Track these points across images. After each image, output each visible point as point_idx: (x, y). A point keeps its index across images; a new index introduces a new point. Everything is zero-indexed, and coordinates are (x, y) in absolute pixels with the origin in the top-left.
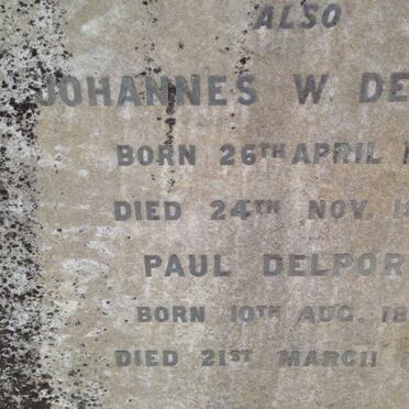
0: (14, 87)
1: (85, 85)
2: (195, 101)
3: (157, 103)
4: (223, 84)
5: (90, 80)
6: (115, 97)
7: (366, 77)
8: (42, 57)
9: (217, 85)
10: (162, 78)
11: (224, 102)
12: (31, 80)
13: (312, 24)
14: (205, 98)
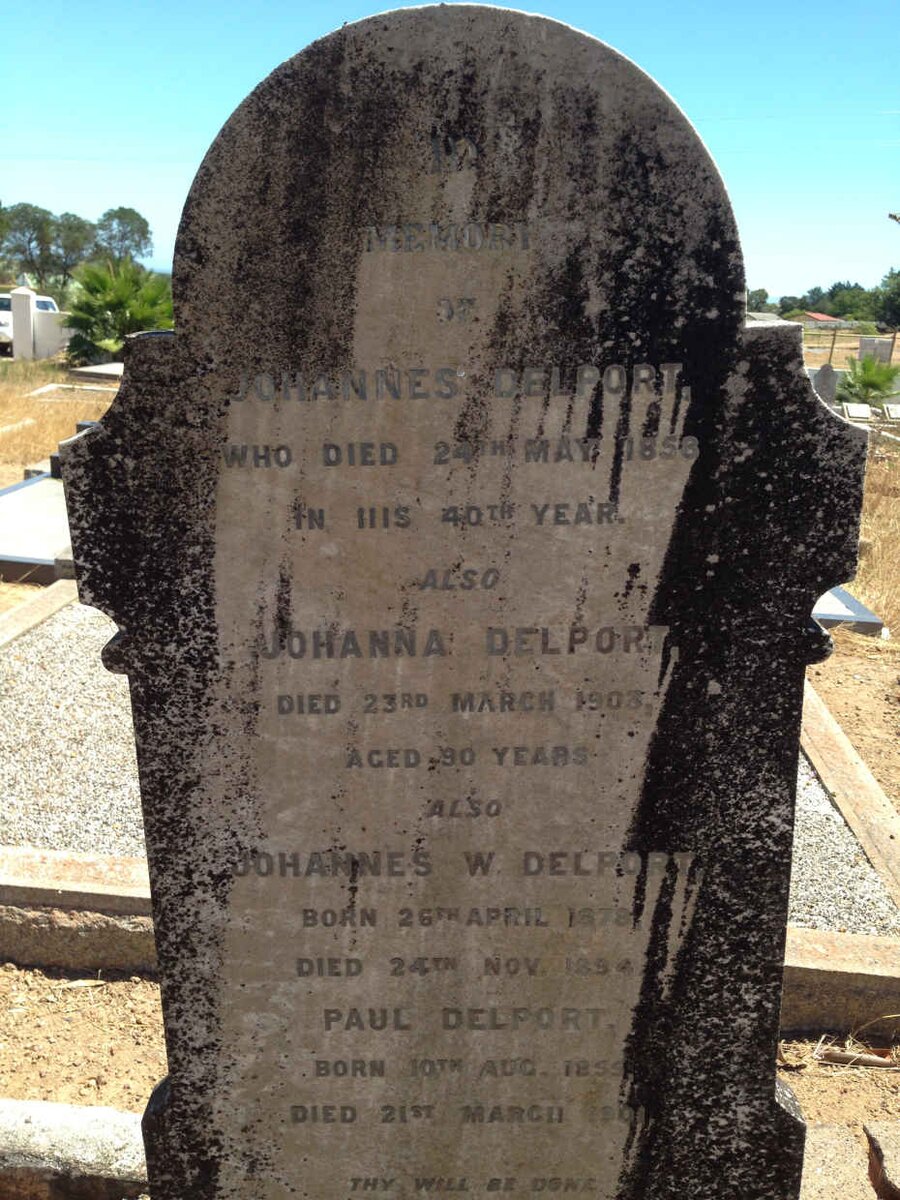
0: (213, 862)
1: (277, 860)
2: (377, 873)
3: (342, 874)
4: (401, 859)
5: (282, 856)
6: (303, 868)
7: (528, 855)
8: (240, 838)
9: (396, 860)
10: (347, 854)
11: (402, 874)
12: (229, 855)
13: (477, 814)
14: (384, 870)
